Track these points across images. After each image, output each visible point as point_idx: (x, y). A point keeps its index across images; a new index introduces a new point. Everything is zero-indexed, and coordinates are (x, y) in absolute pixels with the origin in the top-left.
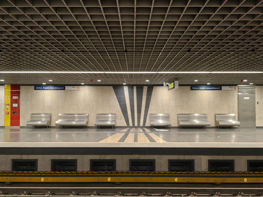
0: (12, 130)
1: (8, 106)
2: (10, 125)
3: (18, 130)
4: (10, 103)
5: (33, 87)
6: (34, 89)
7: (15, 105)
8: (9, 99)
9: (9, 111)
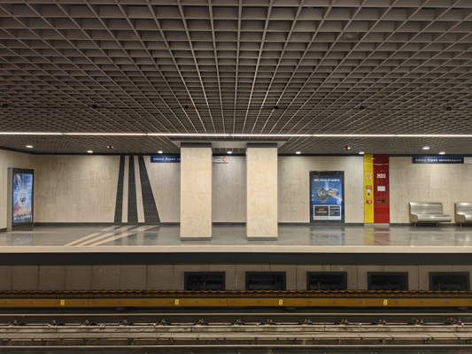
0: (377, 229)
1: (369, 191)
2: (373, 221)
3: (388, 230)
4: (372, 184)
5: (410, 158)
6: (411, 162)
7: (381, 189)
8: (372, 178)
9: (371, 197)
